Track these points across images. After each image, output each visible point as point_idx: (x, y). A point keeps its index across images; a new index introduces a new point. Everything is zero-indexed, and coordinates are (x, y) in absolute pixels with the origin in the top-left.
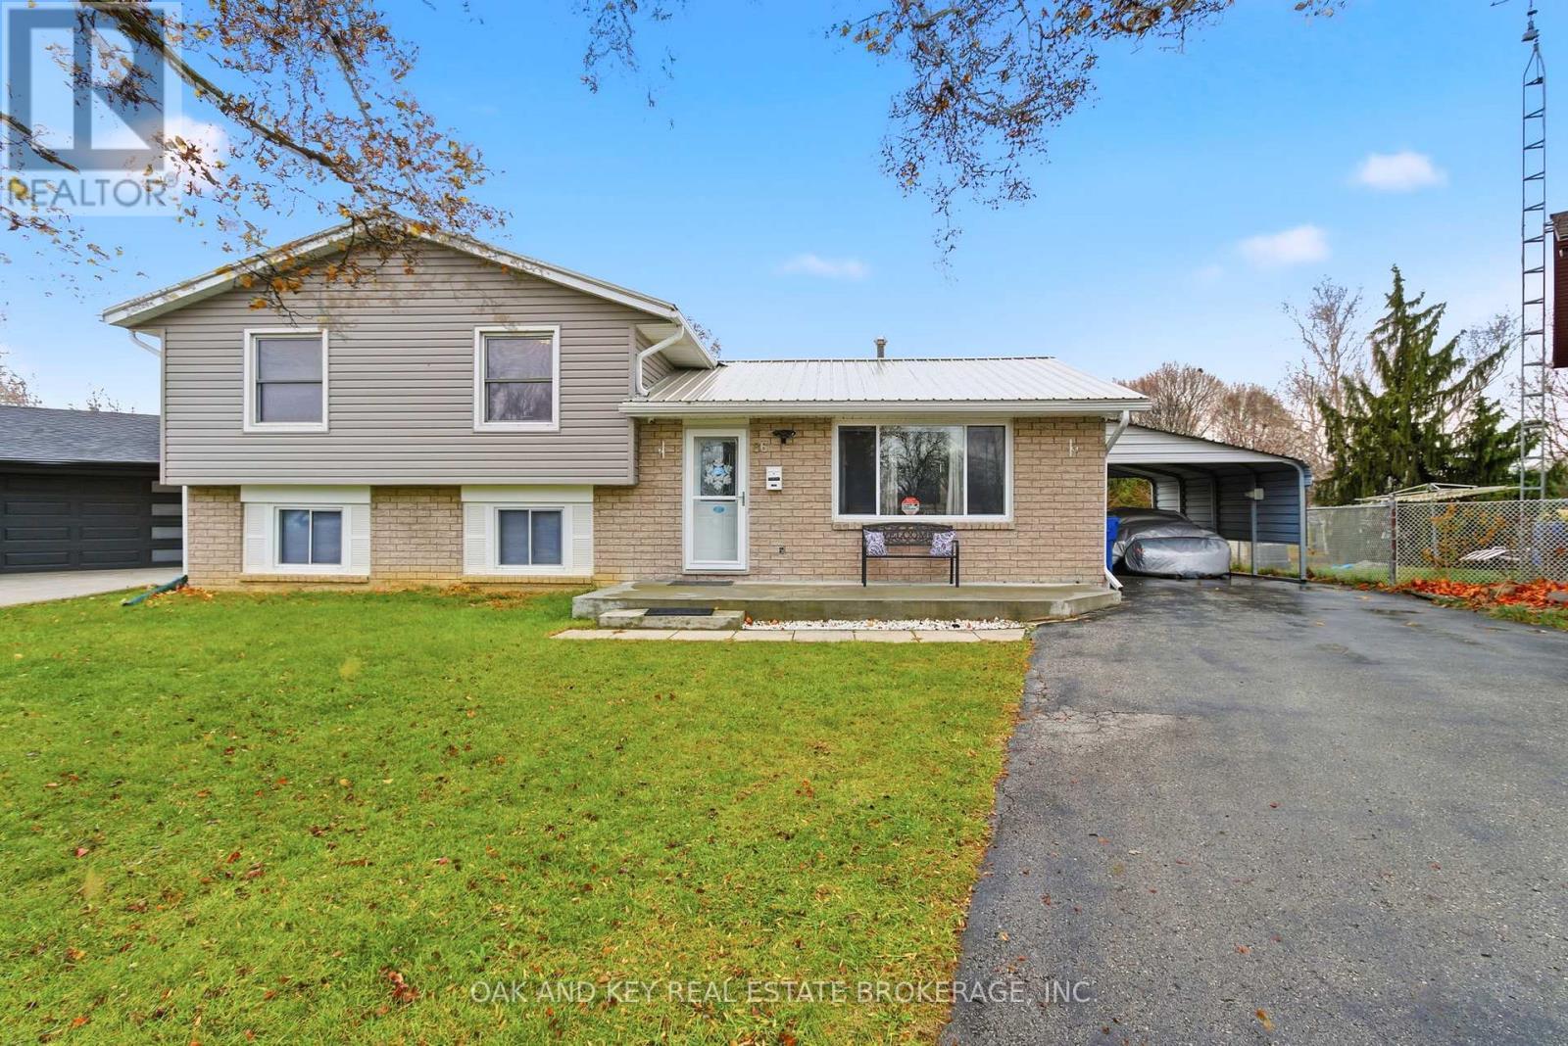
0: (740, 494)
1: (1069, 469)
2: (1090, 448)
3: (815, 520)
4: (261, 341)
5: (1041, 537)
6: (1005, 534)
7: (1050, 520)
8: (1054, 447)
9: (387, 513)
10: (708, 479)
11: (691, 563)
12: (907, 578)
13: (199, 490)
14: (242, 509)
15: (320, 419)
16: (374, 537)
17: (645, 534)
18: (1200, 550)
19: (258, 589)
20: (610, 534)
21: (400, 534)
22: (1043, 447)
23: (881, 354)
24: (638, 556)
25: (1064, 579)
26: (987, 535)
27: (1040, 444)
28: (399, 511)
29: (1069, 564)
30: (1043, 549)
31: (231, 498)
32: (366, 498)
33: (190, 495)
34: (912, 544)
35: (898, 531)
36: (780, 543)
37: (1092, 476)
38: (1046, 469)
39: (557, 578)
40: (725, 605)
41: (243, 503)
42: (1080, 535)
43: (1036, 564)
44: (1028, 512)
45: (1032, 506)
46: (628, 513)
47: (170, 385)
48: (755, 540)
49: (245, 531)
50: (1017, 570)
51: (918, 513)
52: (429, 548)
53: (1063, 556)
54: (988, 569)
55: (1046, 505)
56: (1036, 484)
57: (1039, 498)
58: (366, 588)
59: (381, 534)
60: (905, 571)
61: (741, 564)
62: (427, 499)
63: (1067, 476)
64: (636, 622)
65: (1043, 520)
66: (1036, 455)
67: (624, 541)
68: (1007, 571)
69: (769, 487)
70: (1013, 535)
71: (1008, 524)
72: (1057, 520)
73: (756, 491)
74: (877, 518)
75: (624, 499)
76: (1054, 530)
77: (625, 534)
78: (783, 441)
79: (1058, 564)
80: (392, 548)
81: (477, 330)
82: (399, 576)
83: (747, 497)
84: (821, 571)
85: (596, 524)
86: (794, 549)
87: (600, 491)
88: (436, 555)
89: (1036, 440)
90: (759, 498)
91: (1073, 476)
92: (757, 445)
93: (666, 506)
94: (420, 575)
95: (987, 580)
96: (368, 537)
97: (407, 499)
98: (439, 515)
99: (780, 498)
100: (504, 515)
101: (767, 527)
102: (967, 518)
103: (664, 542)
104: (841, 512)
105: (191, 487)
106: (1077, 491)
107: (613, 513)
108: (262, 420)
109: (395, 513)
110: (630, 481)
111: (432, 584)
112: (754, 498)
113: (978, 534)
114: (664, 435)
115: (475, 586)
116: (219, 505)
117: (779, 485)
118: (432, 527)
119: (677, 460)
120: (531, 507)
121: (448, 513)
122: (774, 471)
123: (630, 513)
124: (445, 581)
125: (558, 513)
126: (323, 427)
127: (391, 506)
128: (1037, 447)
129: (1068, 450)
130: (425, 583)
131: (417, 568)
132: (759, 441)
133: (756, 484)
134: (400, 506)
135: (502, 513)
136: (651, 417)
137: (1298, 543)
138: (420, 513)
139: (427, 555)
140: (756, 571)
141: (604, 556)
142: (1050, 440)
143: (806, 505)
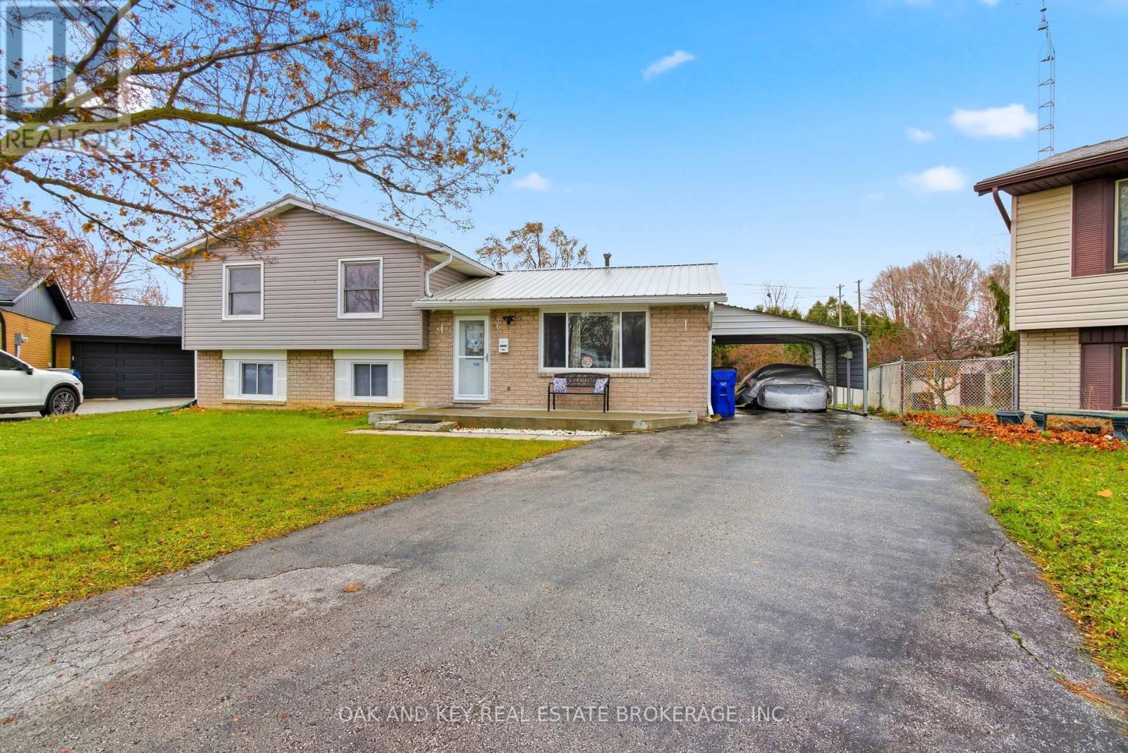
0: (485, 355)
1: (685, 339)
2: (698, 325)
3: (528, 371)
4: (232, 270)
5: (667, 383)
6: (643, 381)
7: (672, 371)
8: (675, 325)
9: (295, 366)
10: (470, 346)
11: (458, 397)
12: (583, 407)
13: (204, 353)
14: (223, 363)
15: (259, 313)
16: (289, 379)
17: (432, 379)
18: (804, 393)
19: (230, 407)
20: (413, 378)
21: (302, 378)
22: (668, 325)
23: (607, 263)
24: (428, 391)
25: (681, 409)
26: (632, 381)
27: (666, 323)
28: (302, 364)
29: (685, 400)
30: (668, 390)
31: (218, 357)
32: (284, 357)
33: (198, 355)
34: (584, 386)
35: (576, 378)
36: (508, 385)
37: (700, 344)
38: (670, 339)
39: (383, 404)
40: (447, 418)
41: (224, 360)
42: (692, 381)
43: (663, 399)
44: (658, 367)
45: (661, 362)
46: (423, 366)
47: (187, 295)
48: (493, 381)
49: (225, 374)
50: (651, 403)
51: (591, 367)
52: (317, 385)
53: (680, 395)
54: (633, 402)
55: (670, 362)
56: (663, 349)
57: (665, 357)
58: (284, 408)
59: (292, 377)
60: (581, 403)
61: (485, 397)
62: (316, 357)
63: (683, 344)
64: (393, 426)
65: (668, 372)
66: (664, 330)
67: (421, 383)
68: (644, 404)
69: (500, 351)
70: (648, 381)
71: (645, 374)
72: (677, 371)
73: (494, 353)
74: (566, 370)
75: (420, 358)
76: (675, 378)
77: (421, 379)
78: (509, 323)
79: (677, 400)
80: (297, 385)
81: (340, 260)
82: (302, 401)
83: (489, 355)
84: (531, 402)
85: (405, 373)
86: (516, 388)
87: (408, 353)
88: (320, 389)
89: (663, 321)
90: (497, 357)
91: (687, 343)
92: (495, 325)
93: (444, 362)
94: (312, 401)
95: (632, 410)
96: (285, 379)
97: (305, 357)
98: (322, 367)
99: (508, 357)
100: (357, 367)
101: (500, 375)
102: (621, 370)
103: (443, 383)
104: (545, 365)
105: (199, 351)
106: (689, 353)
107: (414, 366)
108: (232, 313)
109: (300, 366)
110: (419, 347)
111: (318, 406)
112: (493, 357)
113: (627, 380)
114: (442, 319)
115: (340, 408)
116: (212, 361)
117: (506, 350)
118: (318, 374)
119: (450, 335)
120: (371, 362)
121: (326, 366)
122: (504, 341)
123: (424, 366)
124: (325, 404)
125: (386, 366)
126: (260, 317)
127: (298, 362)
128: (664, 325)
129: (684, 327)
130: (315, 406)
131: (310, 397)
132: (495, 323)
133: (494, 349)
134: (302, 362)
135: (356, 366)
136: (434, 310)
137: (862, 388)
138: (313, 366)
139: (315, 390)
140: (494, 401)
141: (409, 391)
142: (672, 320)
143: (523, 362)
